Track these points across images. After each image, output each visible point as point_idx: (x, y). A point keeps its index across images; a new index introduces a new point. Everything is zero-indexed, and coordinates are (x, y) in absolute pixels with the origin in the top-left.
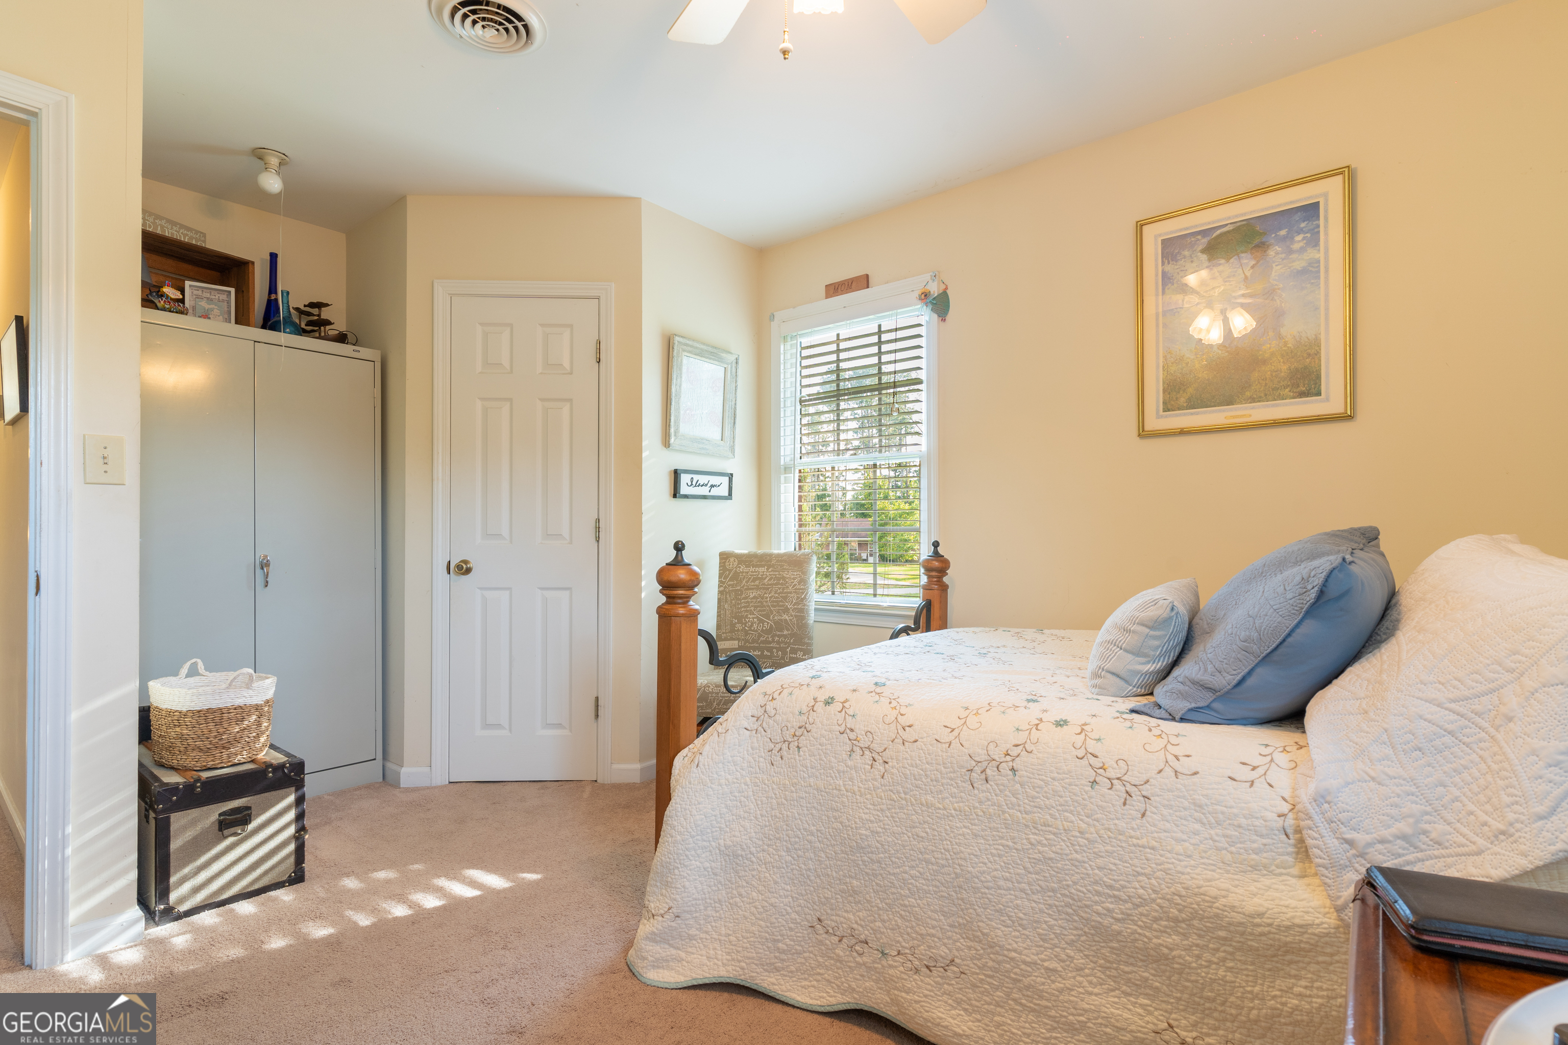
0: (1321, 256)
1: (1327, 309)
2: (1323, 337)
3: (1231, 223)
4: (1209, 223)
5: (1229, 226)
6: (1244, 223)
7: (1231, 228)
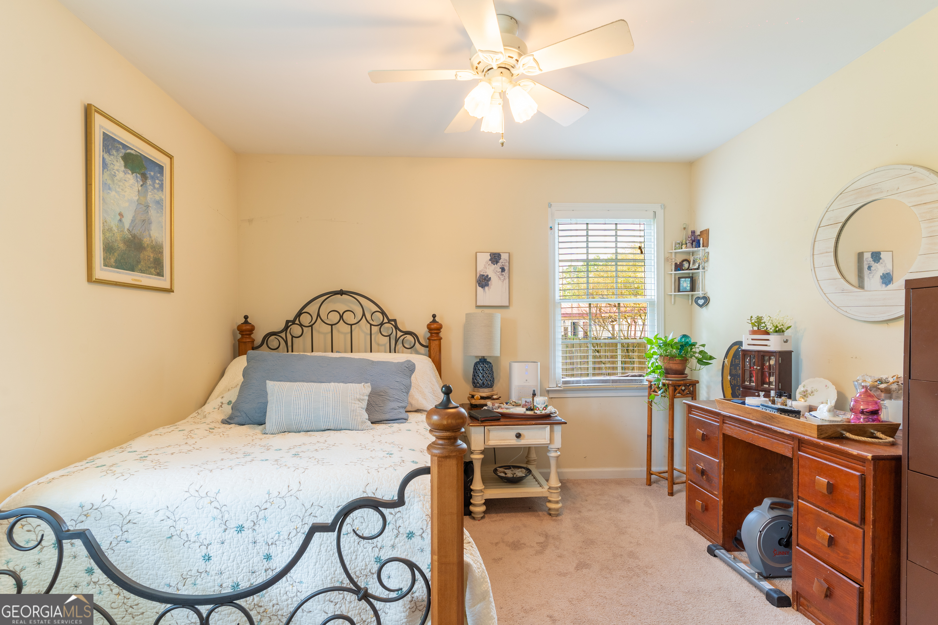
0: (163, 197)
1: (165, 227)
2: (164, 243)
3: (135, 150)
4: (125, 141)
5: (133, 151)
6: (139, 154)
7: (134, 153)
